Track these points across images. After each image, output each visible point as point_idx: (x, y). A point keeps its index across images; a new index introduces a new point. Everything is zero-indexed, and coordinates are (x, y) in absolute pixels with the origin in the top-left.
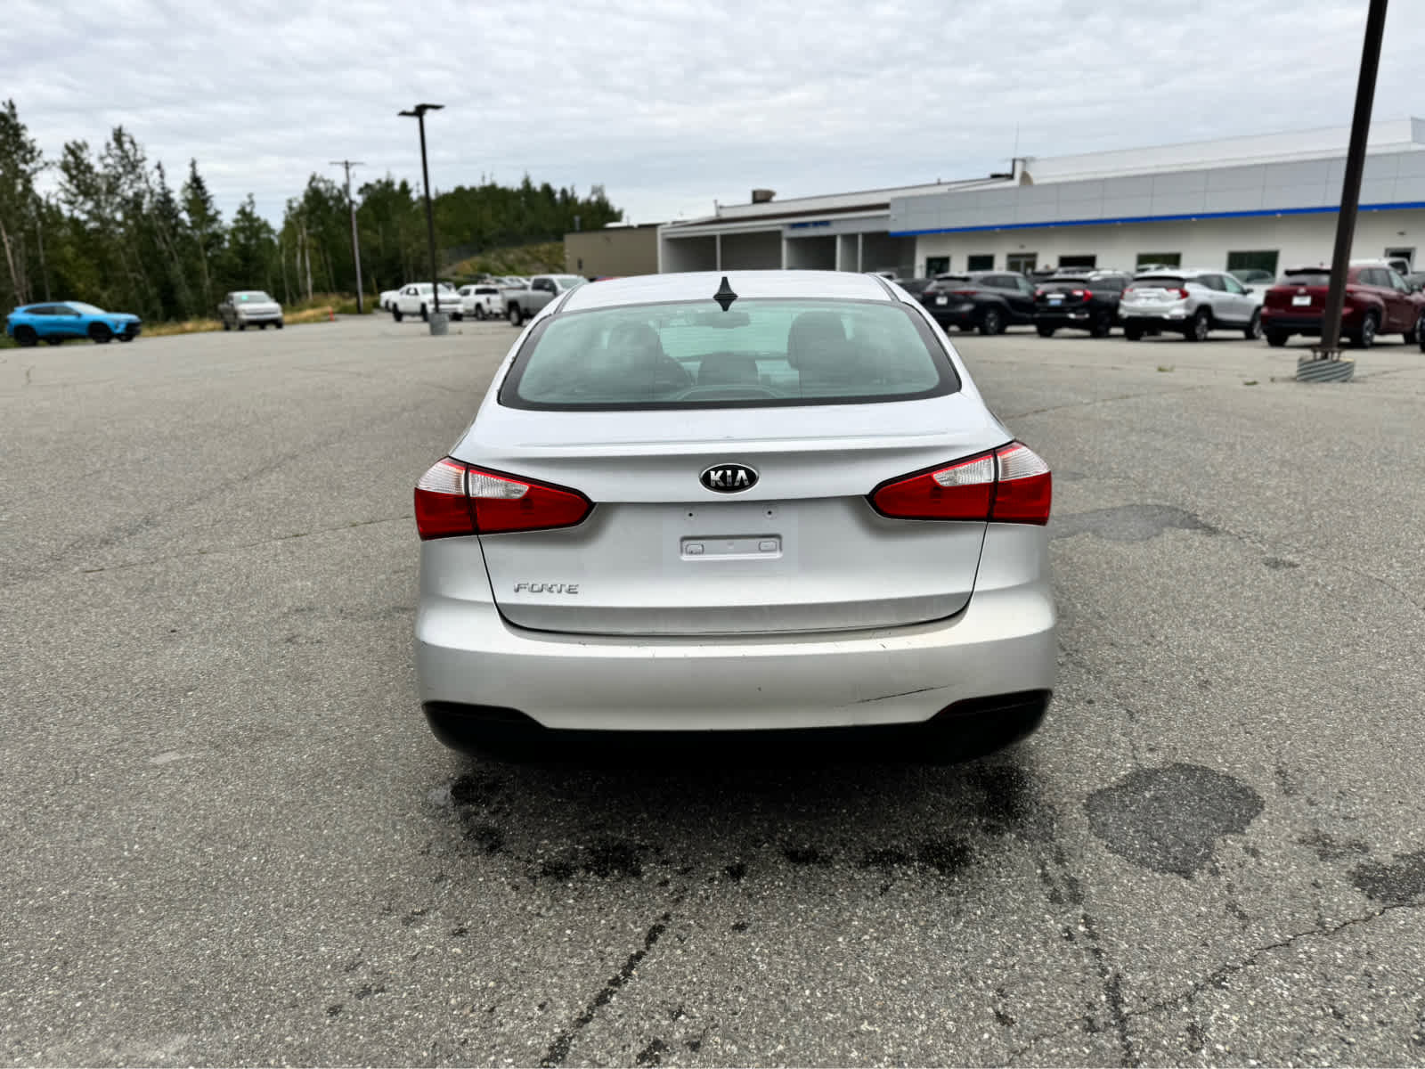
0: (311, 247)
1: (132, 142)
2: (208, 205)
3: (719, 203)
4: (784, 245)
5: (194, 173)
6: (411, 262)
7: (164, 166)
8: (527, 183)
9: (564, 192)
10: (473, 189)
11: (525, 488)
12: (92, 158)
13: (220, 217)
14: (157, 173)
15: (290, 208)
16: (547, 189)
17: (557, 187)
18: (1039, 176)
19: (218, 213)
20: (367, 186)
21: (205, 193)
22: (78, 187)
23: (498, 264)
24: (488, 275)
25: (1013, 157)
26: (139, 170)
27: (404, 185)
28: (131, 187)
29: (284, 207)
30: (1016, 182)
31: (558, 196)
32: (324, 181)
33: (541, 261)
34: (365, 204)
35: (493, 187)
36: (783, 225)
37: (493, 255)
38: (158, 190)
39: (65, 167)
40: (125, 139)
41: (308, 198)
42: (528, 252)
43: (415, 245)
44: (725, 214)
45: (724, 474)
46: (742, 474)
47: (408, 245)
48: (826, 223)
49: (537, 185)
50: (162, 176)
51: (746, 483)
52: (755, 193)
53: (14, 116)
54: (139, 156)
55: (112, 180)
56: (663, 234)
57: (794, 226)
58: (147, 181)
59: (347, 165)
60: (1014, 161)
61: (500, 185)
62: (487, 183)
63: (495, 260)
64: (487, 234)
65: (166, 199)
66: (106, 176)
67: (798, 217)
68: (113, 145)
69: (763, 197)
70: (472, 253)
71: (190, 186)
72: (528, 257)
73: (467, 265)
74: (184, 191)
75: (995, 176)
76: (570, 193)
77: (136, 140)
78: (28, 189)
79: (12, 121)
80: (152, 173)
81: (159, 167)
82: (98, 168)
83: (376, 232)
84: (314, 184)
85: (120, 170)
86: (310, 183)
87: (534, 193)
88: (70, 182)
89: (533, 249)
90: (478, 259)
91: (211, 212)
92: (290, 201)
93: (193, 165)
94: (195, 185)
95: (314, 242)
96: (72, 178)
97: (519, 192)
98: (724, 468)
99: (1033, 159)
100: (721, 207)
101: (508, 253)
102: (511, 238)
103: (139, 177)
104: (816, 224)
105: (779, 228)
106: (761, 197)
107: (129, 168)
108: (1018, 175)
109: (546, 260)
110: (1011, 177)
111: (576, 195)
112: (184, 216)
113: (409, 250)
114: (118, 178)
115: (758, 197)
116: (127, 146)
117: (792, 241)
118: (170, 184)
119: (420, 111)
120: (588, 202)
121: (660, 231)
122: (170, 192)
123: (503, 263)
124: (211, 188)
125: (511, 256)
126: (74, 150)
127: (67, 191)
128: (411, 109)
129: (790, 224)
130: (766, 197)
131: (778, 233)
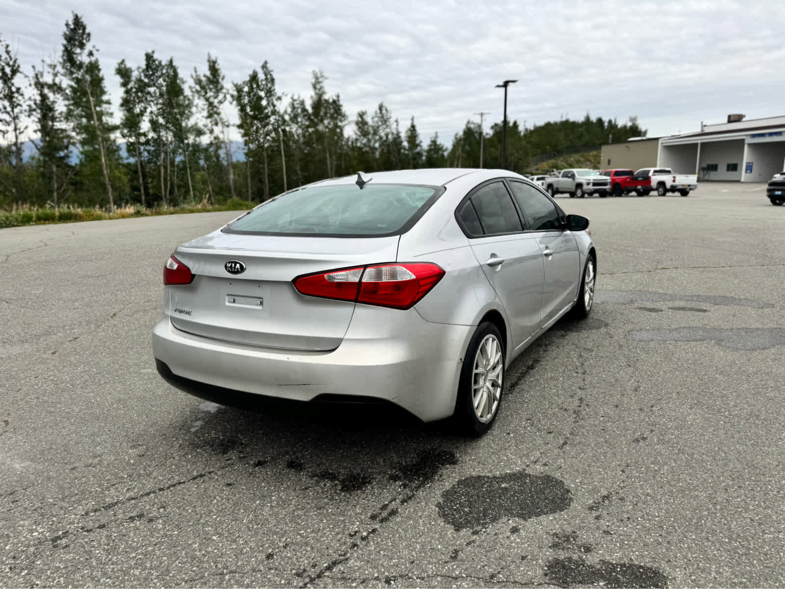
0: (462, 158)
1: (387, 110)
2: (416, 138)
3: (704, 124)
4: (746, 147)
5: (412, 123)
6: (512, 164)
7: (399, 121)
8: (588, 118)
9: (610, 122)
10: (556, 124)
12: (368, 119)
13: (422, 144)
14: (395, 124)
15: (456, 138)
16: (600, 121)
17: (606, 119)
19: (421, 142)
20: (496, 125)
21: (416, 133)
22: (361, 132)
23: (564, 163)
24: (555, 170)
26: (388, 123)
27: (515, 123)
28: (384, 131)
29: (453, 138)
31: (606, 124)
32: (474, 124)
33: (590, 161)
34: (494, 135)
35: (567, 122)
36: (746, 135)
37: (561, 159)
38: (395, 132)
39: (357, 123)
40: (383, 108)
41: (465, 133)
42: (583, 156)
43: (516, 155)
44: (707, 130)
45: (232, 265)
46: (238, 266)
47: (512, 155)
48: (780, 133)
49: (594, 119)
50: (397, 125)
51: (240, 270)
52: (729, 117)
53: (338, 101)
54: (388, 116)
55: (376, 128)
56: (662, 143)
57: (754, 136)
58: (390, 128)
59: (482, 115)
61: (572, 120)
62: (564, 119)
63: (562, 161)
64: (560, 147)
65: (397, 138)
66: (373, 127)
67: (757, 131)
68: (378, 111)
69: (736, 119)
70: (550, 158)
71: (410, 130)
72: (582, 159)
73: (545, 165)
74: (407, 132)
76: (613, 122)
77: (388, 109)
78: (341, 134)
79: (337, 103)
80: (393, 124)
81: (397, 121)
82: (370, 122)
83: (497, 149)
84: (469, 125)
85: (380, 123)
86: (467, 126)
87: (592, 123)
88: (358, 130)
89: (586, 154)
90: (552, 161)
91: (418, 142)
92: (456, 135)
93: (412, 119)
94: (412, 129)
95: (464, 155)
96: (360, 128)
97: (583, 124)
98: (232, 262)
100: (705, 126)
101: (570, 157)
102: (573, 149)
103: (387, 126)
104: (771, 134)
105: (744, 137)
106: (734, 119)
107: (384, 122)
109: (593, 161)
111: (617, 123)
112: (405, 144)
113: (512, 158)
114: (378, 127)
115: (732, 119)
116: (384, 112)
117: (750, 145)
118: (400, 129)
119: (506, 84)
120: (625, 127)
121: (660, 141)
122: (400, 133)
123: (566, 162)
124: (419, 130)
125: (572, 159)
126: (361, 115)
127: (356, 134)
128: (501, 83)
129: (750, 135)
130: (738, 118)
131: (743, 140)
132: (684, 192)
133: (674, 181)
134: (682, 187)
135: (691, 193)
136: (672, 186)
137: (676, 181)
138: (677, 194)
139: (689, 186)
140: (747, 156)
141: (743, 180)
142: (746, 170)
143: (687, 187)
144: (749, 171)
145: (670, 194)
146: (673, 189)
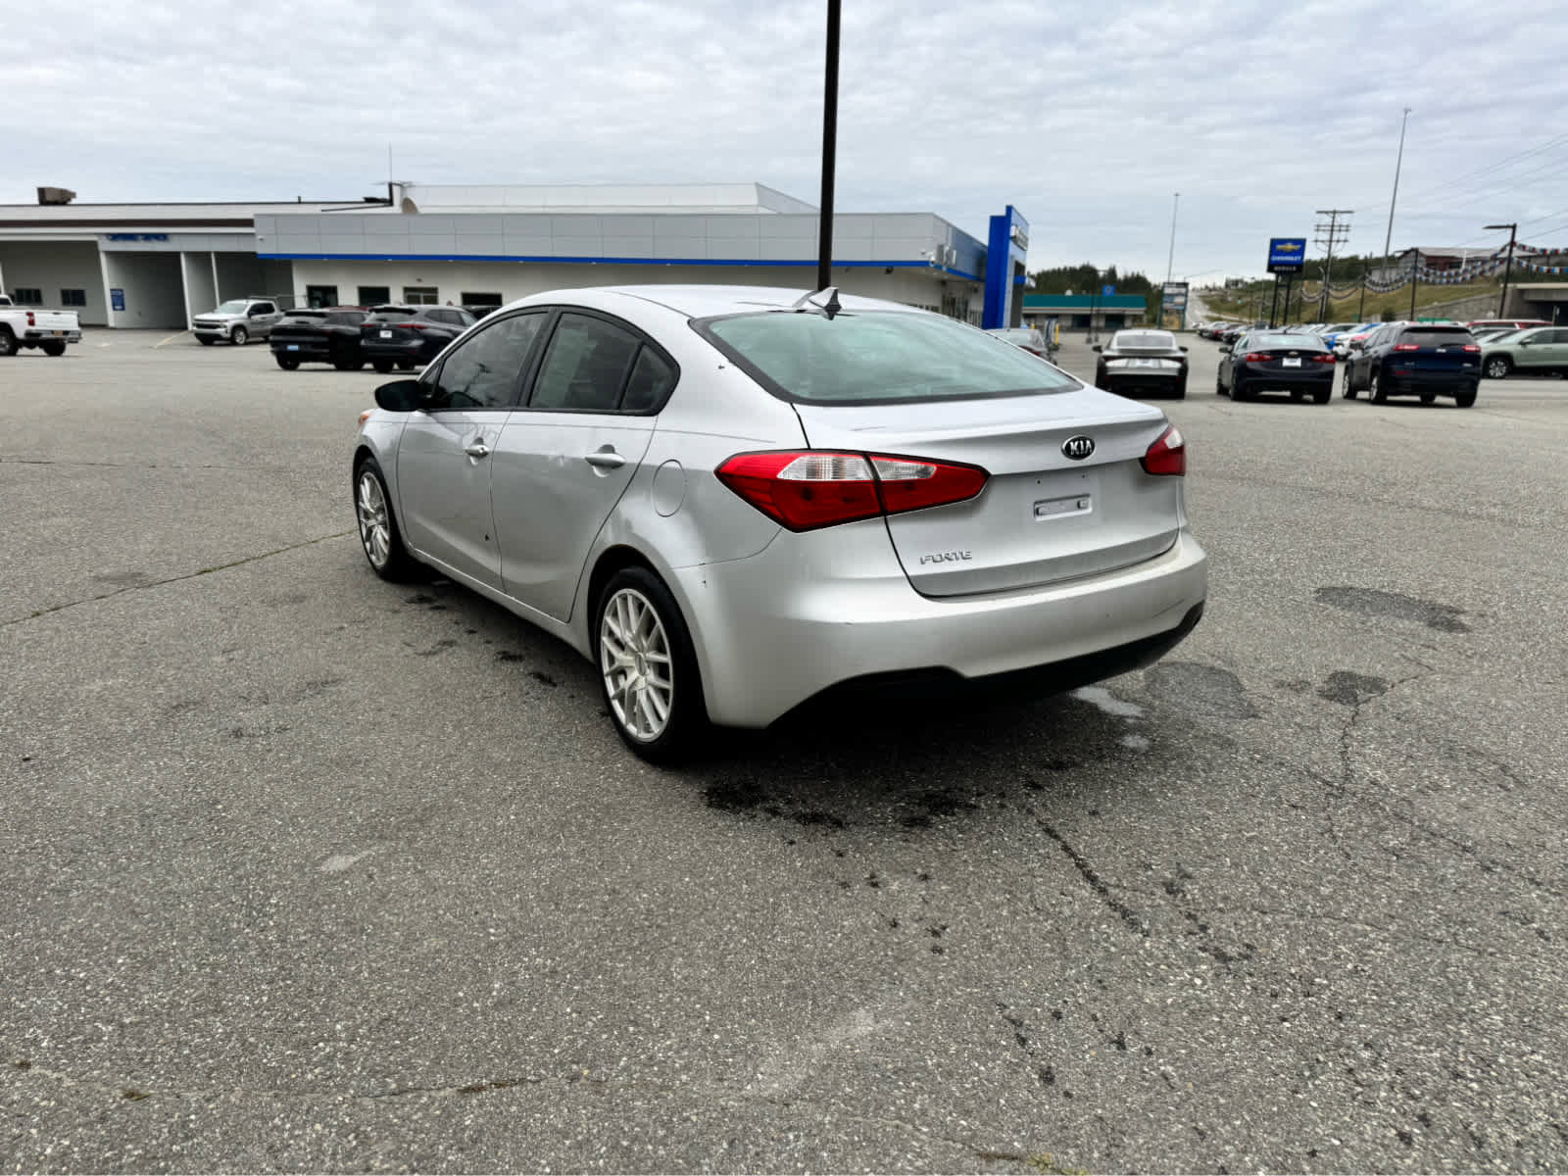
4: (103, 259)
11: (933, 469)
18: (424, 204)
25: (389, 180)
30: (396, 209)
36: (97, 234)
48: (164, 237)
51: (1090, 451)
52: (41, 192)
57: (115, 237)
60: (391, 186)
67: (121, 227)
69: (58, 198)
75: (369, 200)
98: (1081, 439)
99: (411, 185)
104: (147, 237)
105: (95, 238)
108: (397, 200)
110: (390, 202)
115: (49, 198)
117: (113, 255)
129: (108, 235)
130: (62, 198)
131: (94, 244)
132: (54, 346)
133: (32, 323)
134: (51, 336)
135: (69, 348)
136: (29, 334)
137: (37, 323)
138: (38, 351)
139: (66, 333)
140: (109, 278)
141: (111, 324)
142: (114, 305)
143: (61, 336)
144: (118, 307)
145: (23, 351)
146: (33, 340)
